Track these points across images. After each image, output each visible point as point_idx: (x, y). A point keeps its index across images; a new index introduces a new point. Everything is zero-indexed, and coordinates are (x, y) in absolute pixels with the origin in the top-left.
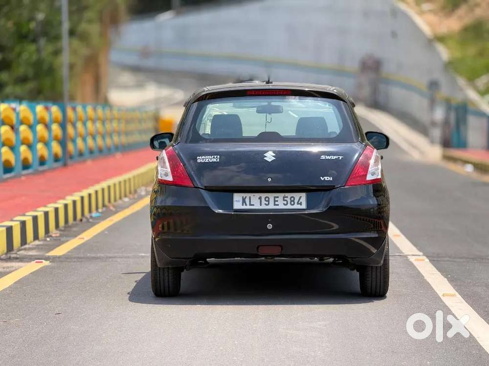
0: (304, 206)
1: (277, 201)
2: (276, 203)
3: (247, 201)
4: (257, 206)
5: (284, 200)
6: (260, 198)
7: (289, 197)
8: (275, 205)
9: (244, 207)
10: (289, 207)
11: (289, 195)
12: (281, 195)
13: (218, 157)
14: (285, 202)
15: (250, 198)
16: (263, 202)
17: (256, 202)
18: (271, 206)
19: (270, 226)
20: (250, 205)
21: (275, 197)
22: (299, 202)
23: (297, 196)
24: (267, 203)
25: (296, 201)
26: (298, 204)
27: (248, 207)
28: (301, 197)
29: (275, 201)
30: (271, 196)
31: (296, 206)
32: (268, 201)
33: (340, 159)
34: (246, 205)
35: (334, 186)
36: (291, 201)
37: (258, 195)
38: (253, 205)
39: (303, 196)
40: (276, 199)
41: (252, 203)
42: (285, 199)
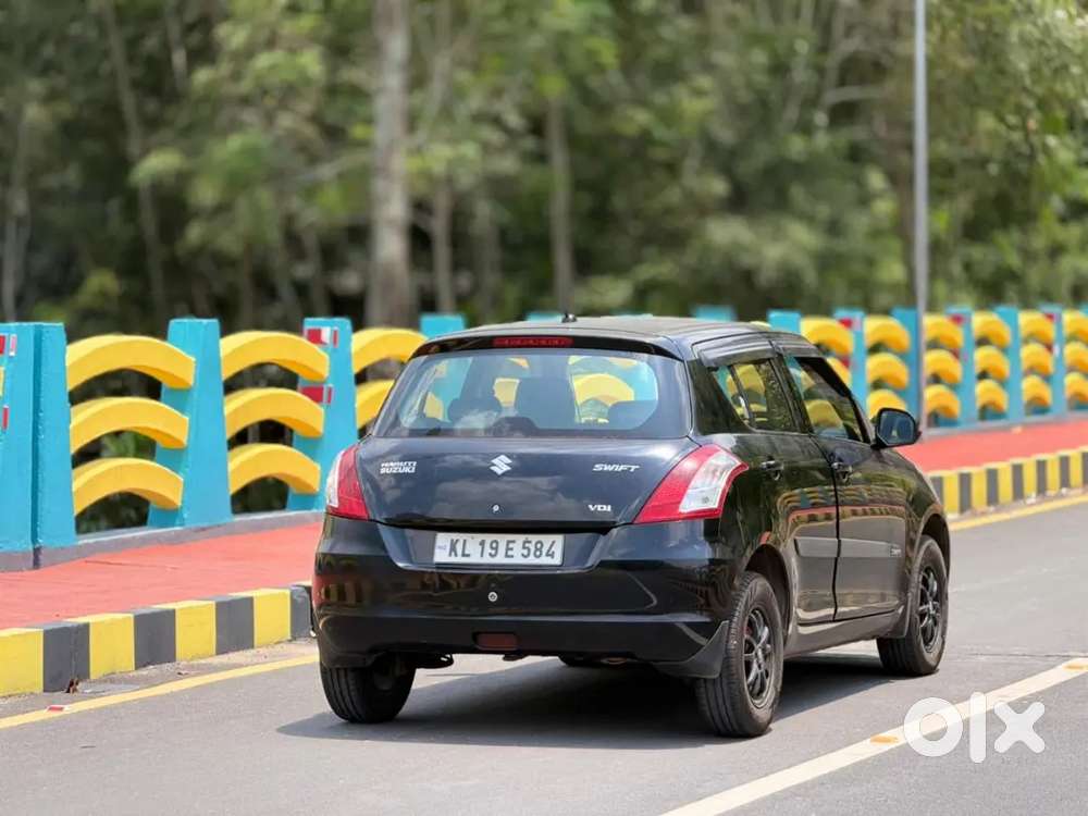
0: (557, 560)
1: (512, 549)
2: (510, 553)
3: (459, 548)
4: (475, 559)
5: (524, 548)
6: (482, 543)
7: (534, 543)
8: (507, 556)
9: (453, 560)
10: (532, 560)
11: (534, 538)
12: (520, 538)
13: (415, 463)
14: (525, 552)
15: (465, 541)
16: (488, 550)
17: (475, 551)
18: (500, 559)
19: (493, 597)
20: (464, 555)
21: (509, 542)
22: (548, 552)
23: (547, 539)
24: (493, 552)
25: (544, 551)
26: (547, 555)
27: (460, 560)
28: (553, 542)
29: (508, 549)
30: (503, 539)
31: (545, 560)
32: (496, 549)
33: (632, 470)
34: (456, 555)
35: (614, 522)
36: (537, 549)
37: (479, 537)
38: (468, 555)
39: (559, 539)
40: (511, 545)
41: (467, 552)
42: (527, 545)
